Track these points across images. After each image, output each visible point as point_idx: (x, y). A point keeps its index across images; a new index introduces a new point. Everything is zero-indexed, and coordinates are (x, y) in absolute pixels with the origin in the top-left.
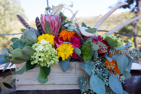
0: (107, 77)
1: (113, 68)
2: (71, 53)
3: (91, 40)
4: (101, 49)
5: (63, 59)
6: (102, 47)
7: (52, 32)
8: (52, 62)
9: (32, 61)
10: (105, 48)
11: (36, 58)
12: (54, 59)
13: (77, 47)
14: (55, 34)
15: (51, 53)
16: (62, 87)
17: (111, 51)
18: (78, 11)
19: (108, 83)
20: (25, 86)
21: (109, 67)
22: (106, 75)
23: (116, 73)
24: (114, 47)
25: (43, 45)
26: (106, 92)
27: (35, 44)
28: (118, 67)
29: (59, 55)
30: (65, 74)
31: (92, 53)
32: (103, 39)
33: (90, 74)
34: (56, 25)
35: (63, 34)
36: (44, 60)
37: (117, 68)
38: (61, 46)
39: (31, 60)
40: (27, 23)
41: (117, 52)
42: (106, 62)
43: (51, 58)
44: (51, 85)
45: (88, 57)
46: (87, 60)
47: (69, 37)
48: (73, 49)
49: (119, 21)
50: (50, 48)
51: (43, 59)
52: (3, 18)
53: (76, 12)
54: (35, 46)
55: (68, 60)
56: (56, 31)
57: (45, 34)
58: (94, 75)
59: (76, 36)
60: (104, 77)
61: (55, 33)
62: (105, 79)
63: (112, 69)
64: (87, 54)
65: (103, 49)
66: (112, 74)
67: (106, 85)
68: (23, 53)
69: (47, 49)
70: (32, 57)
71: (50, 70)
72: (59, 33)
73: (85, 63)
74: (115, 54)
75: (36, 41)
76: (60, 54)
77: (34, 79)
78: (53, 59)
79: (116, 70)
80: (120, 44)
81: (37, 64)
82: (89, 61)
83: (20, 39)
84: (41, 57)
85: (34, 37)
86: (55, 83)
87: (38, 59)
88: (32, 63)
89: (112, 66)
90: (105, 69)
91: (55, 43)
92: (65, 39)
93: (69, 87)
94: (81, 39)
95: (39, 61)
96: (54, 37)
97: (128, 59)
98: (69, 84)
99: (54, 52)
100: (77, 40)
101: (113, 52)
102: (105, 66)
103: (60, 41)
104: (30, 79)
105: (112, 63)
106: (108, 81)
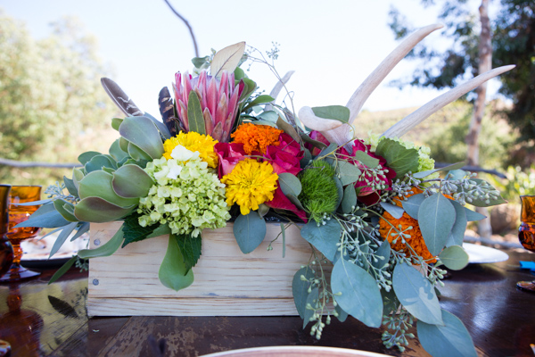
0: (387, 265)
1: (405, 239)
2: (268, 190)
3: (333, 153)
4: (367, 181)
5: (244, 211)
6: (367, 173)
7: (208, 128)
8: (208, 217)
9: (143, 214)
10: (378, 176)
11: (157, 204)
12: (215, 208)
13: (288, 171)
14: (218, 134)
15: (206, 190)
16: (241, 307)
17: (397, 187)
18: (293, 72)
19: (389, 282)
20: (119, 301)
21: (393, 234)
22: (382, 258)
23: (417, 256)
24: (407, 172)
25: (179, 163)
26: (385, 317)
27: (156, 162)
28: (423, 237)
29: (230, 196)
30: (249, 264)
31: (338, 192)
32: (372, 150)
33: (330, 257)
34: (221, 105)
35: (245, 133)
36: (181, 211)
37: (420, 238)
38: (237, 167)
39: (140, 211)
40: (130, 103)
41: (418, 190)
42: (383, 220)
43: (202, 204)
44: (204, 300)
45: (323, 204)
46: (322, 214)
47: (263, 144)
48: (276, 177)
49: (423, 129)
50: (202, 172)
51: (178, 209)
52: (61, 119)
53: (286, 76)
54: (153, 168)
55: (260, 214)
56: (221, 123)
57: (185, 131)
58: (346, 258)
59: (284, 140)
60: (378, 265)
61: (219, 130)
62: (380, 270)
63: (404, 241)
64: (321, 196)
65: (371, 179)
66: (404, 260)
67: (383, 290)
68: (116, 184)
69: (193, 174)
70: (145, 202)
71: (200, 248)
72: (233, 130)
73: (316, 224)
74: (412, 195)
75: (158, 151)
76: (235, 192)
77: (147, 279)
78: (210, 207)
79: (415, 247)
80: (426, 165)
81: (157, 224)
82: (329, 219)
83: (108, 153)
84: (173, 200)
85: (152, 141)
86: (217, 293)
87: (162, 207)
88: (143, 223)
89: (401, 233)
90: (380, 243)
91: (219, 159)
92: (250, 147)
93: (263, 307)
94: (303, 152)
95: (164, 216)
96: (217, 142)
97: (454, 209)
98: (263, 298)
99: (213, 187)
100: (288, 151)
101: (405, 189)
102: (378, 234)
103: (233, 154)
104: (134, 278)
105: (401, 222)
106: (391, 279)
